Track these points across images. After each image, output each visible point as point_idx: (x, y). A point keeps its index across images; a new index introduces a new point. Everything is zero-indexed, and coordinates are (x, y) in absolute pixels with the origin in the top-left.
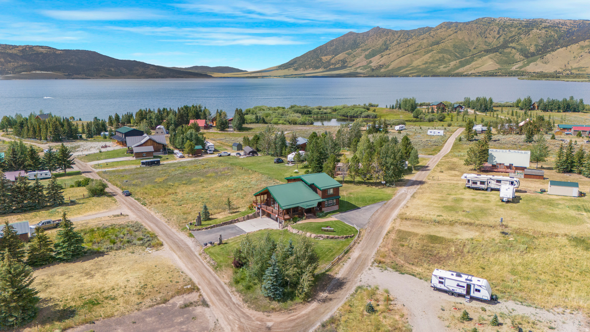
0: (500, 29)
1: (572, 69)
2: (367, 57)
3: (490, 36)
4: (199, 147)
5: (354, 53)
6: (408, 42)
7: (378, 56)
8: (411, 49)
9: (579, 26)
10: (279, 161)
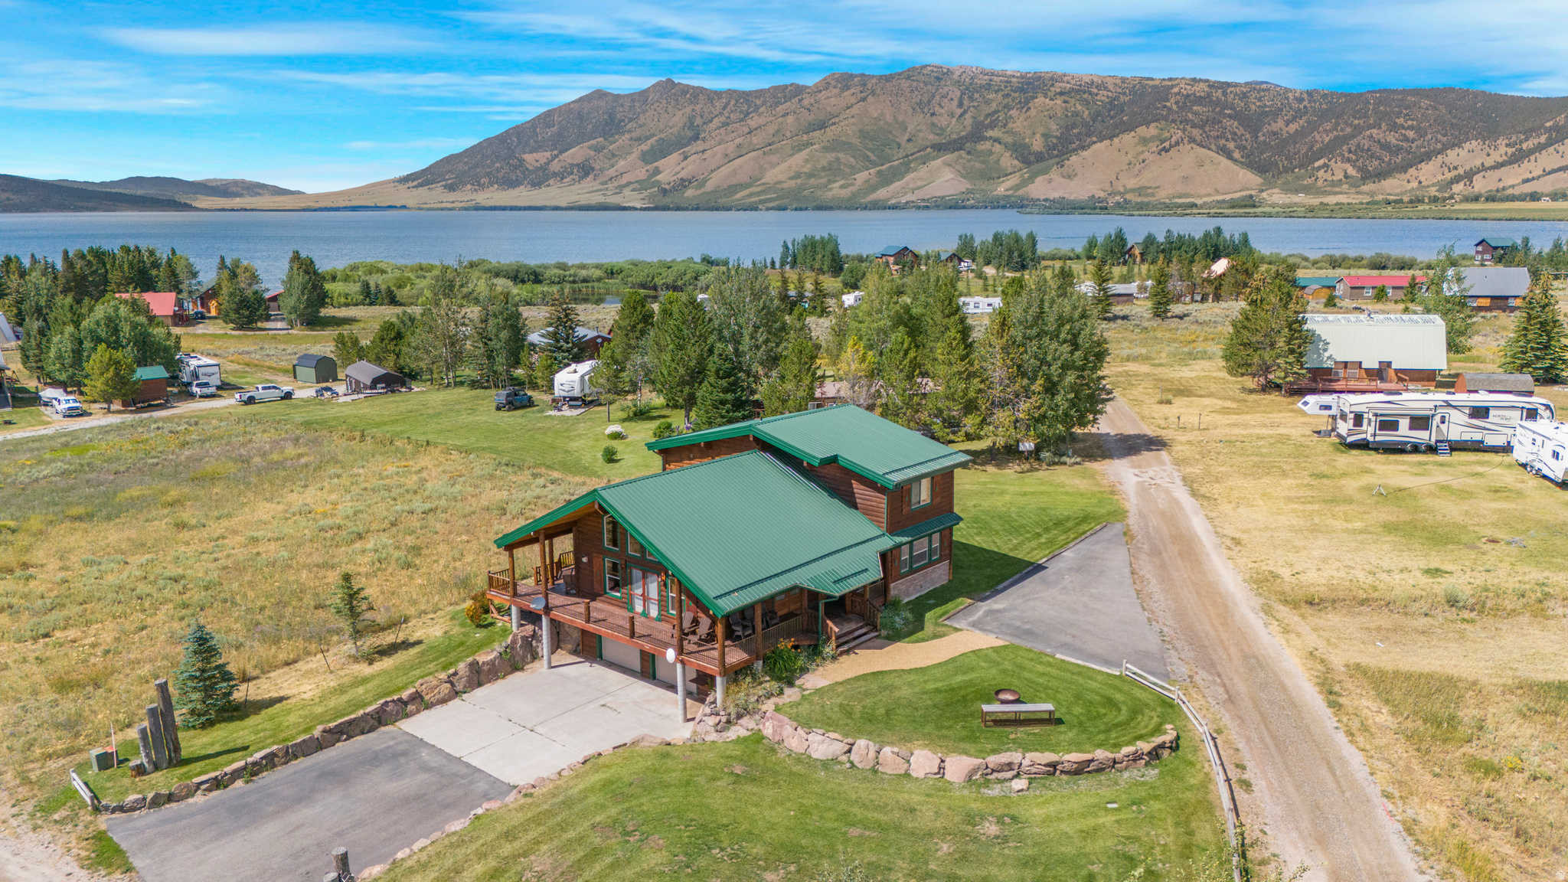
0: (963, 94)
1: (1127, 191)
2: (648, 157)
3: (942, 111)
4: (157, 372)
5: (611, 147)
6: (749, 122)
7: (675, 157)
8: (757, 139)
9: (1133, 90)
10: (517, 402)
